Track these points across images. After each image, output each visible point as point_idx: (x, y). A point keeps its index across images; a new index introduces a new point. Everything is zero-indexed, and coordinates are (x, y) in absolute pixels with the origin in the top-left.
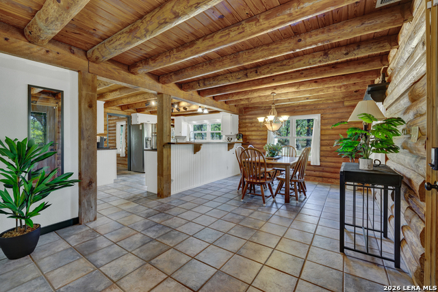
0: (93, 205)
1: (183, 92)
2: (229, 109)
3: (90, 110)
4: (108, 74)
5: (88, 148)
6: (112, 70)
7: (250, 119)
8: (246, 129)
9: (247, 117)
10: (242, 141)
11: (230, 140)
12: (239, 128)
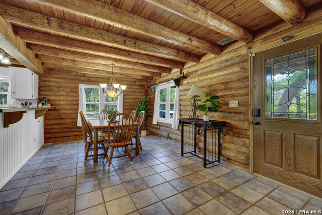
7: (56, 82)
8: (51, 93)
9: (52, 79)
10: (50, 107)
11: (28, 105)
12: (39, 91)
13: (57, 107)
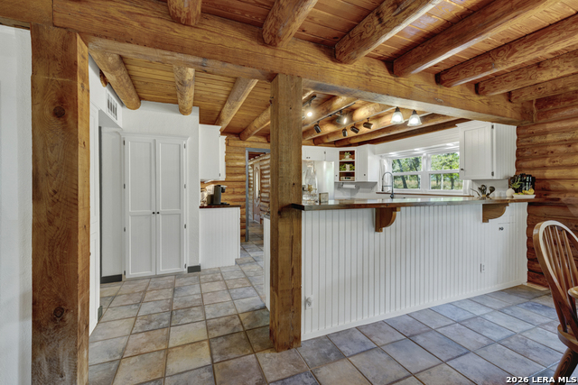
0: (66, 369)
1: (338, 67)
2: (487, 108)
3: (56, 123)
4: (109, 26)
5: (50, 222)
6: (123, 18)
8: (547, 162)
10: (533, 197)
11: (488, 191)
12: (517, 161)
13: (563, 198)
